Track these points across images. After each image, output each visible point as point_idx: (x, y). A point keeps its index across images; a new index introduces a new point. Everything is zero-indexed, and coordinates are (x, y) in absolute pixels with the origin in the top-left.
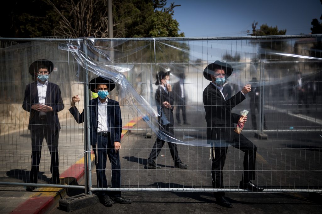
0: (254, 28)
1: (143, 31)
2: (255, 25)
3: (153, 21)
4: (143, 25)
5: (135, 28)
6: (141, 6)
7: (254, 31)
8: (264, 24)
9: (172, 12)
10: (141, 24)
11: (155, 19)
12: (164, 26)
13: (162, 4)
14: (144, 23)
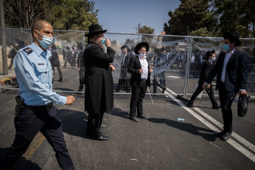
0: (139, 26)
1: (79, 22)
2: (139, 25)
3: (84, 17)
4: (79, 19)
5: (75, 21)
6: (78, 9)
7: (139, 28)
8: (145, 25)
9: (97, 14)
10: (78, 19)
11: (85, 16)
12: (90, 20)
13: (91, 10)
14: (80, 18)
